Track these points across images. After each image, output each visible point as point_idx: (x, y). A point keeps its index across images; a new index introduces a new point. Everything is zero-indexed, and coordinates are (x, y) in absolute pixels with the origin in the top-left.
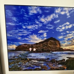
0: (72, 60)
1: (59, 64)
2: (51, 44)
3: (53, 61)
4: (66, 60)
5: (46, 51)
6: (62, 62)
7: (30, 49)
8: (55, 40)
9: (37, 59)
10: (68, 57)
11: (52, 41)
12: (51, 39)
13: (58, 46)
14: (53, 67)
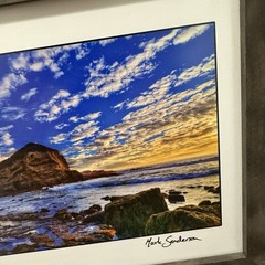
0: (125, 205)
1: (86, 222)
2: (36, 162)
3: (63, 216)
4: (103, 206)
5: (28, 189)
6: (93, 215)
8: (42, 149)
9: (10, 217)
10: (105, 196)
11: (37, 155)
12: (31, 147)
13: (61, 167)
14: (69, 235)
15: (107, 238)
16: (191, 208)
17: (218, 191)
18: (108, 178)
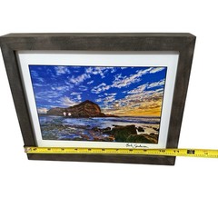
0: (120, 130)
1: (104, 133)
2: (88, 108)
3: (95, 129)
5: (84, 117)
6: (107, 131)
7: (65, 114)
8: (92, 103)
9: (75, 126)
11: (90, 105)
12: (87, 102)
13: (98, 111)
14: (97, 137)
15: (111, 141)
16: (147, 135)
17: (158, 130)
18: (115, 118)
